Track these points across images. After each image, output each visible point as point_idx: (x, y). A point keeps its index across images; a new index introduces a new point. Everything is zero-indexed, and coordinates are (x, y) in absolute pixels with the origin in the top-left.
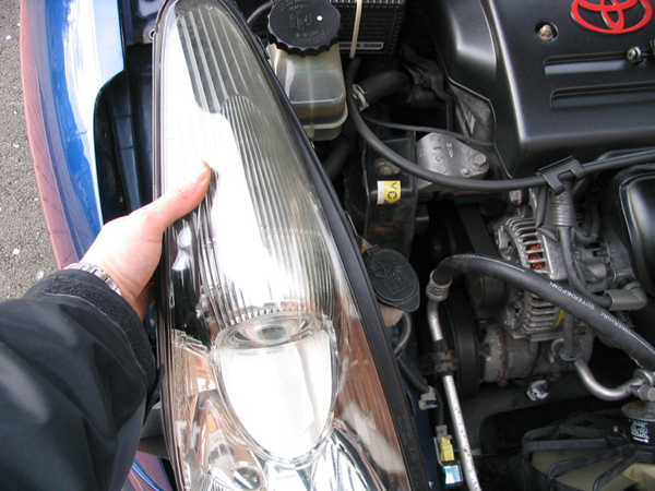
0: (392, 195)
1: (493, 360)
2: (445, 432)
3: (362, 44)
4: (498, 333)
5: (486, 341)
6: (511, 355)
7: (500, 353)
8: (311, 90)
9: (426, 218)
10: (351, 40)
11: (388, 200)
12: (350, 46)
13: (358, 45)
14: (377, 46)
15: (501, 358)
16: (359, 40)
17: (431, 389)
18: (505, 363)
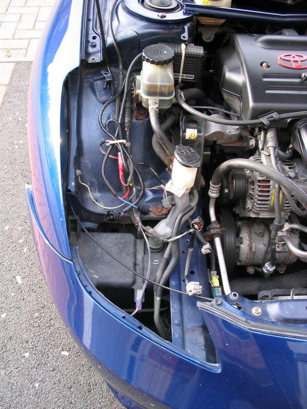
0: (193, 135)
1: (244, 247)
2: (216, 274)
3: (184, 75)
4: (247, 233)
5: (241, 236)
6: (254, 244)
7: (248, 242)
8: (159, 79)
9: (210, 153)
10: (179, 72)
11: (191, 137)
12: (179, 76)
13: (183, 76)
14: (191, 77)
15: (248, 245)
16: (183, 73)
17: (208, 244)
18: (251, 249)
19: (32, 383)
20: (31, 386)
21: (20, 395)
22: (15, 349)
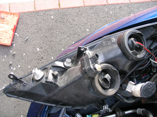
19: (63, 47)
20: (62, 47)
21: (58, 44)
22: (75, 38)
